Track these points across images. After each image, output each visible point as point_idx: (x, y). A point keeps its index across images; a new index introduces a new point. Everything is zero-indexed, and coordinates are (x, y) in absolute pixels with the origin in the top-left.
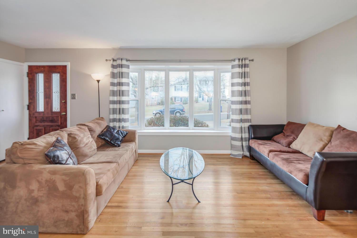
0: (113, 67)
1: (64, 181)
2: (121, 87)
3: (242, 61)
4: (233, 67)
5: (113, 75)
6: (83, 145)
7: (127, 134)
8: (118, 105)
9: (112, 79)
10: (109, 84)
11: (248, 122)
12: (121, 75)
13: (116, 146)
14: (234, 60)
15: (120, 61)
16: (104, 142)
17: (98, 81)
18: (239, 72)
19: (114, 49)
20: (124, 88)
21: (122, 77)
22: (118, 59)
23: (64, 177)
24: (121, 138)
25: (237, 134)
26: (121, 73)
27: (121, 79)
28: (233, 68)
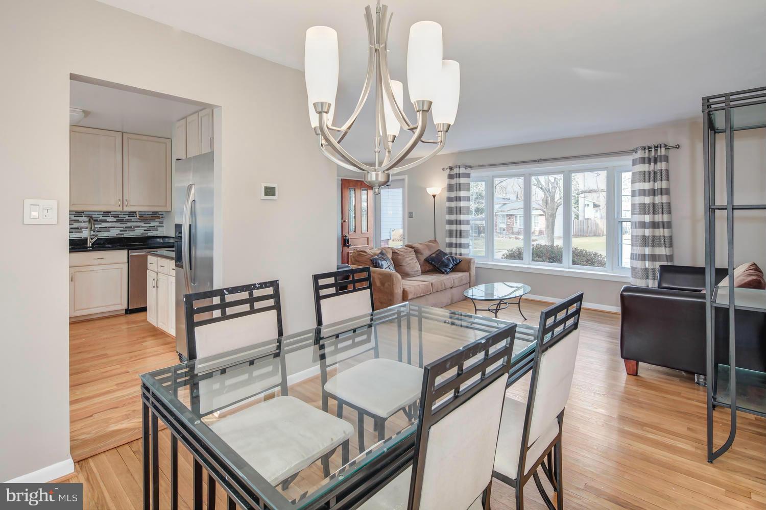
0: (451, 177)
1: (380, 279)
2: (458, 202)
3: (650, 151)
4: (634, 163)
5: (450, 188)
6: (406, 264)
7: (460, 262)
8: (455, 226)
9: (448, 193)
10: (446, 199)
11: (659, 261)
12: (459, 187)
13: (443, 273)
14: (635, 151)
15: (458, 169)
16: (431, 267)
17: (434, 196)
18: (645, 171)
19: (453, 154)
20: (462, 204)
21: (460, 189)
22: (456, 167)
23: (379, 276)
24: (451, 266)
25: (638, 280)
26: (458, 185)
27: (458, 192)
28: (635, 165)
